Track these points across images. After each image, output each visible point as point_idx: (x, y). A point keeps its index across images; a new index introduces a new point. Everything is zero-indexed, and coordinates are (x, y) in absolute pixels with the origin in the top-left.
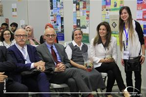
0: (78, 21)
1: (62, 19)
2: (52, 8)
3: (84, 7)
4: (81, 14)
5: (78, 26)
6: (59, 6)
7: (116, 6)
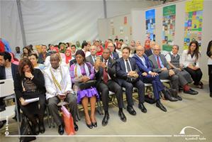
0: (166, 37)
1: (154, 36)
2: (147, 28)
3: (171, 28)
4: (168, 33)
5: (166, 40)
6: (152, 27)
7: (195, 27)
